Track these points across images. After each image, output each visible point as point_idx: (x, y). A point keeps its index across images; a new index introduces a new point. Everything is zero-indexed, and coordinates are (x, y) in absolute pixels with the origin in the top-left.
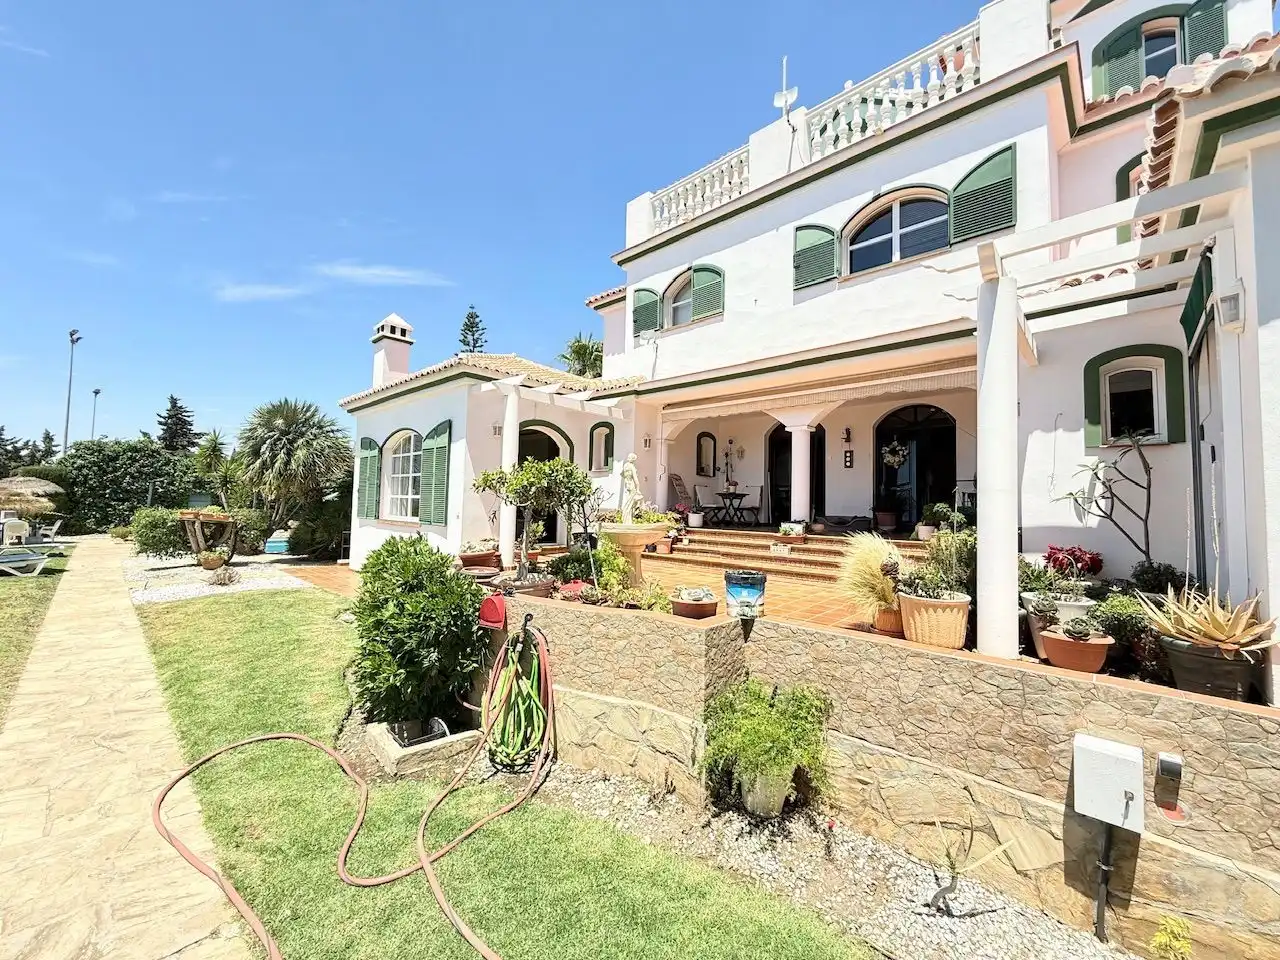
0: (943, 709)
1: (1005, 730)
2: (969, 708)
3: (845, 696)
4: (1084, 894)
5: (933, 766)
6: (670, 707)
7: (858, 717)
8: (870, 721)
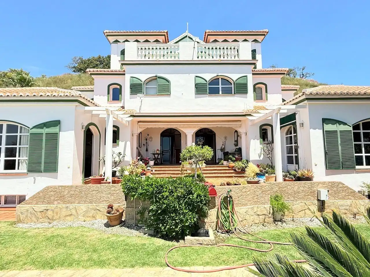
0: (301, 191)
1: (309, 192)
2: (304, 190)
3: (285, 194)
4: (320, 212)
5: (300, 201)
6: (262, 204)
7: (287, 197)
8: (289, 197)
